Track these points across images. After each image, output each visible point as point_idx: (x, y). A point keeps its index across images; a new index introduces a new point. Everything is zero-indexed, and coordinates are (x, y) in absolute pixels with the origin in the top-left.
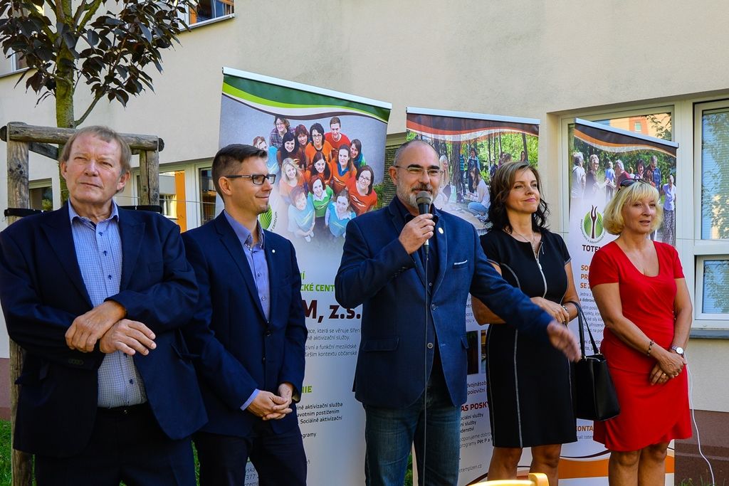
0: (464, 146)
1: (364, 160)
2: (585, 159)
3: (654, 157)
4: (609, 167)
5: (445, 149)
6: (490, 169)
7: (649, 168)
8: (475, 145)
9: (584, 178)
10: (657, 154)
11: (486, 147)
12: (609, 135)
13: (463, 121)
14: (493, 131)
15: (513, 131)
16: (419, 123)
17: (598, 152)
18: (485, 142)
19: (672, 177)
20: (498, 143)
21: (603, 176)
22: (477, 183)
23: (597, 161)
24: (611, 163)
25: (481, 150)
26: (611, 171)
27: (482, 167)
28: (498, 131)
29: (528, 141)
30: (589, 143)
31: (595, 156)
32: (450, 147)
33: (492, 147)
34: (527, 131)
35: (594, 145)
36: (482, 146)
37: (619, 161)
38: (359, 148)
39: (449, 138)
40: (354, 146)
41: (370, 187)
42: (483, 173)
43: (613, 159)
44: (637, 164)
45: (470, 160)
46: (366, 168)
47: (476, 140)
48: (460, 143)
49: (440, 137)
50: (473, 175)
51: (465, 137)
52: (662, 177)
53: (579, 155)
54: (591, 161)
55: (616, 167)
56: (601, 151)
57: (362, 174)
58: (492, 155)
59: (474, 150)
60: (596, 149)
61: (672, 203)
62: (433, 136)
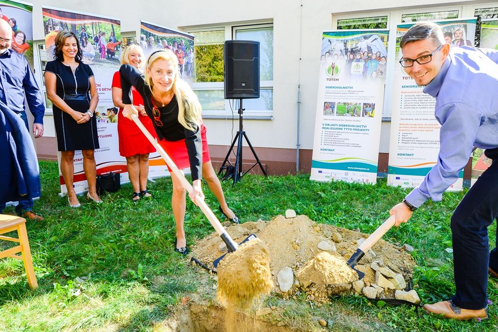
0: (77, 26)
1: (18, 28)
2: (147, 38)
3: (183, 40)
4: (159, 43)
5: (67, 26)
6: (93, 38)
7: (180, 44)
8: (85, 26)
9: (147, 46)
10: (184, 39)
11: (91, 28)
12: (159, 29)
13: (76, 15)
14: (94, 21)
15: (106, 22)
16: (50, 13)
17: (154, 36)
18: (90, 26)
19: (192, 49)
20: (98, 27)
21: (156, 46)
22: (87, 44)
23: (153, 39)
24: (160, 41)
25: (88, 29)
26: (161, 44)
27: (89, 37)
28: (97, 21)
29: (115, 28)
30: (149, 31)
31: (152, 37)
32: (69, 27)
33: (94, 28)
34: (114, 23)
35: (152, 32)
36: (88, 27)
37: (165, 40)
38: (15, 22)
39: (69, 22)
40: (11, 21)
41: (24, 41)
42: (90, 39)
43: (161, 39)
44: (174, 42)
45: (82, 33)
46: (20, 32)
47: (85, 24)
48: (75, 25)
49: (64, 21)
50: (84, 40)
51: (78, 22)
52: (186, 48)
53: (144, 36)
54: (150, 39)
55: (163, 43)
56: (155, 35)
57: (18, 34)
58: (95, 32)
59: (84, 29)
60: (152, 34)
61: (192, 60)
62: (59, 20)
